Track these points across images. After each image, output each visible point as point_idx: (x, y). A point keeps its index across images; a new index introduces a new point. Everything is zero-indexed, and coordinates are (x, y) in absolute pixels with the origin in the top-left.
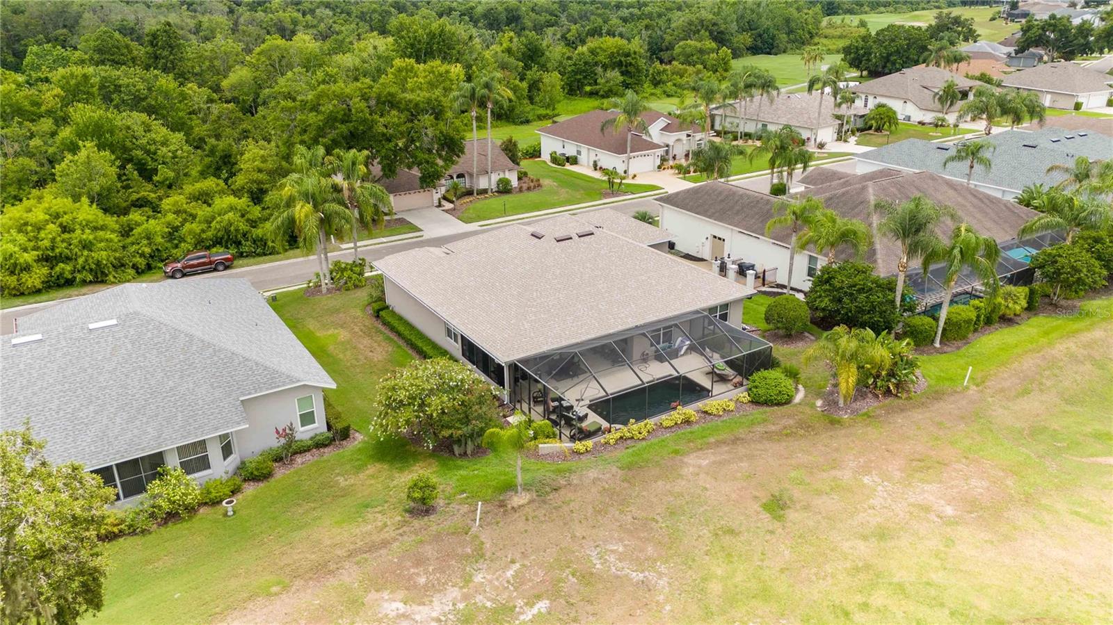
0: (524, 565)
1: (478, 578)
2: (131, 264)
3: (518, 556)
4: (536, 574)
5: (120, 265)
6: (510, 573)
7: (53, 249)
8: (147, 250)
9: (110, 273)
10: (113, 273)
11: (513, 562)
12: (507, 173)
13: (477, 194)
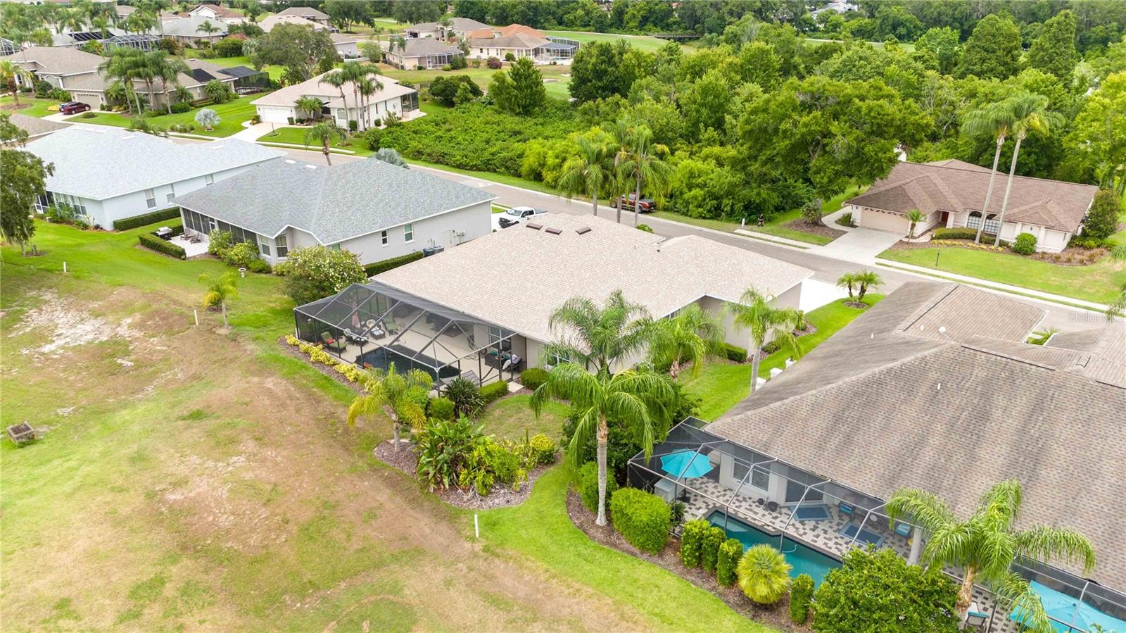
12: (1043, 230)
13: (980, 242)
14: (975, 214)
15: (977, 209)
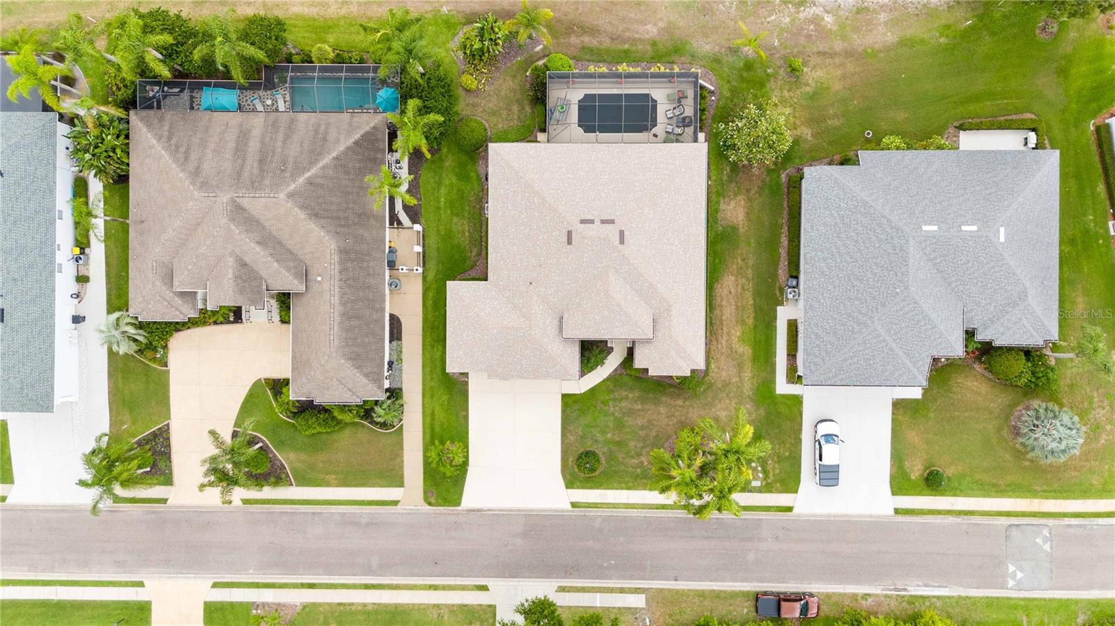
0: (766, 19)
1: (788, 20)
3: (765, 24)
4: (763, 12)
6: (773, 18)
11: (769, 22)
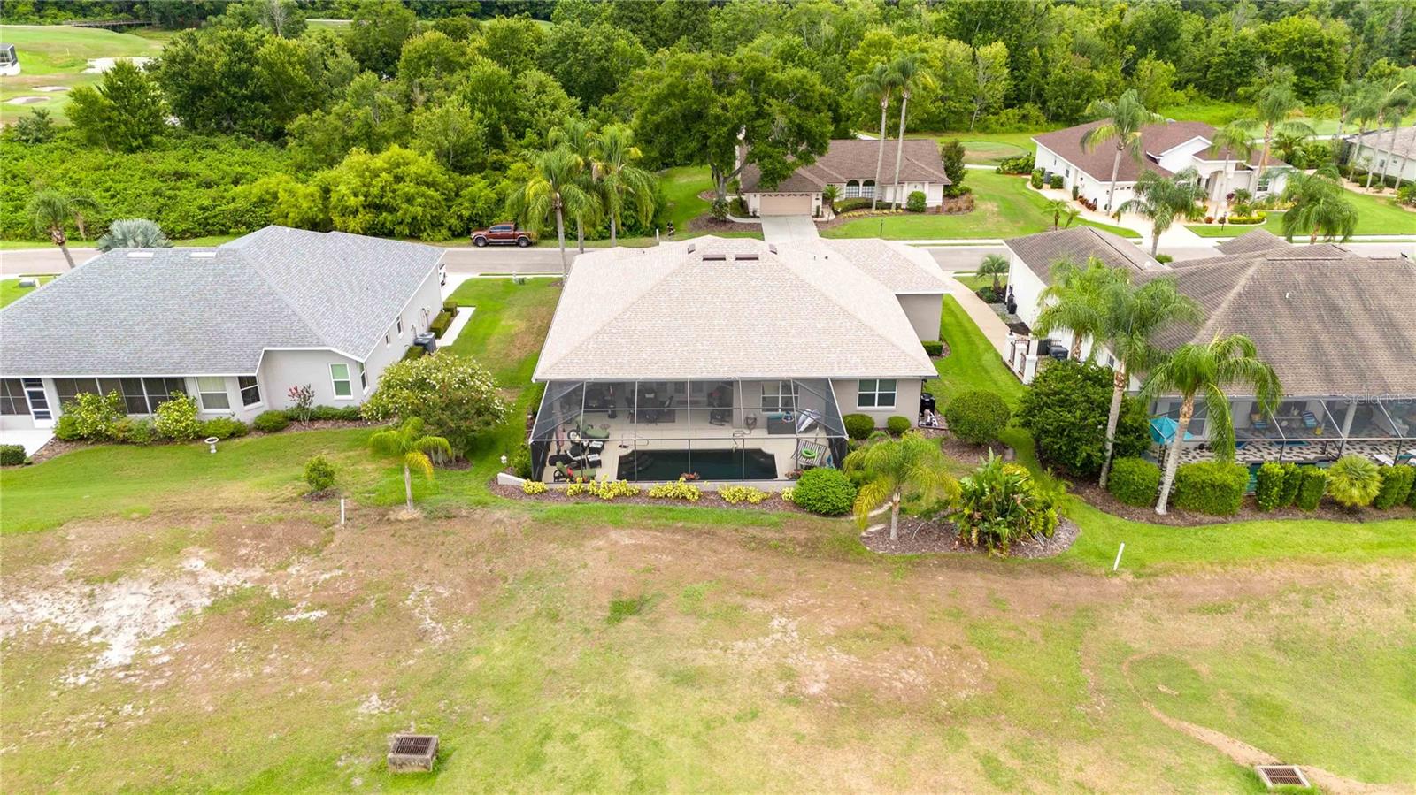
1: (293, 569)
2: (447, 225)
3: (351, 563)
4: (346, 586)
5: (436, 224)
6: (325, 576)
7: (382, 196)
8: (466, 214)
9: (425, 229)
10: (429, 231)
11: (341, 567)
12: (927, 185)
13: (877, 208)
14: (853, 183)
15: (855, 177)
